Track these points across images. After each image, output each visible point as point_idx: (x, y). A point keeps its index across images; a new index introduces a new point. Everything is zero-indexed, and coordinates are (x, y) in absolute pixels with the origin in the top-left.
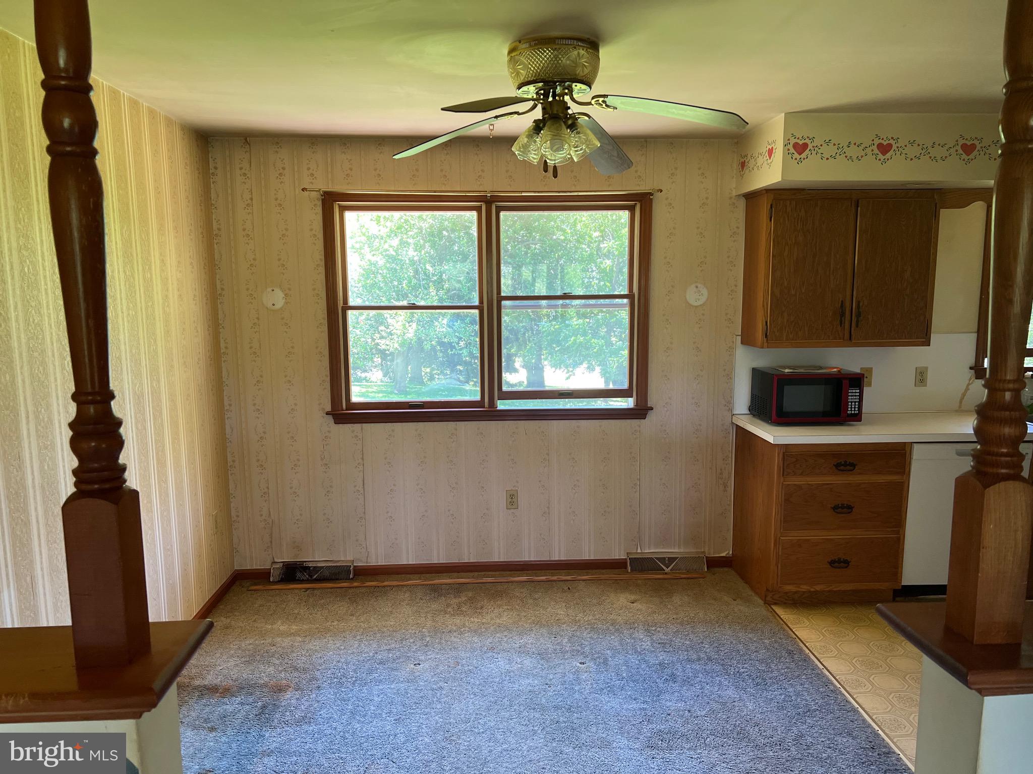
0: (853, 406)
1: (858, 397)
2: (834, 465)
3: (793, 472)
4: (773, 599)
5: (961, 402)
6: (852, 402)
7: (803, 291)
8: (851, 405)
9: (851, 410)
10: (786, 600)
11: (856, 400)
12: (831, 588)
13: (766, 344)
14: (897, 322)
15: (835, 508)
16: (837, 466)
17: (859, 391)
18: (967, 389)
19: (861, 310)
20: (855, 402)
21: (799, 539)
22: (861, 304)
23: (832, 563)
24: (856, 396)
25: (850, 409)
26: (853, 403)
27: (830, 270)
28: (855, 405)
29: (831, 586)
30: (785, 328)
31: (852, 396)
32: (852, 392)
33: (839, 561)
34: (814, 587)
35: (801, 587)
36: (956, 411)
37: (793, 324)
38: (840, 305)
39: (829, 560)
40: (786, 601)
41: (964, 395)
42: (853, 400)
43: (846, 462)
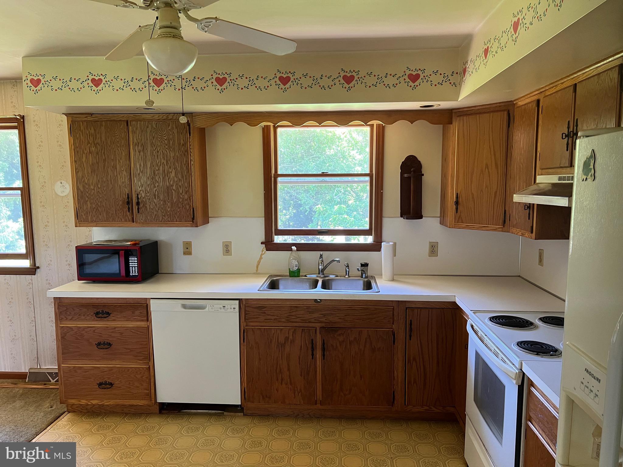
0: (134, 270)
1: (137, 264)
2: (94, 313)
3: (65, 317)
4: (72, 408)
5: (257, 267)
6: (132, 267)
7: (99, 186)
8: (132, 269)
9: (133, 273)
10: (82, 409)
11: (135, 266)
12: (103, 402)
13: (78, 224)
14: (169, 210)
15: (99, 344)
16: (97, 314)
17: (136, 259)
18: (261, 258)
19: (140, 201)
20: (135, 267)
21: (74, 367)
22: (139, 197)
23: (100, 384)
24: (135, 262)
25: (131, 272)
26: (134, 268)
27: (117, 172)
28: (135, 269)
29: (103, 401)
30: (90, 213)
31: (132, 262)
32: (132, 260)
33: (106, 384)
34: (90, 401)
35: (81, 401)
36: (254, 274)
37: (95, 210)
38: (127, 196)
39: (98, 383)
40: (82, 411)
41: (259, 262)
42: (133, 266)
43: (103, 311)
